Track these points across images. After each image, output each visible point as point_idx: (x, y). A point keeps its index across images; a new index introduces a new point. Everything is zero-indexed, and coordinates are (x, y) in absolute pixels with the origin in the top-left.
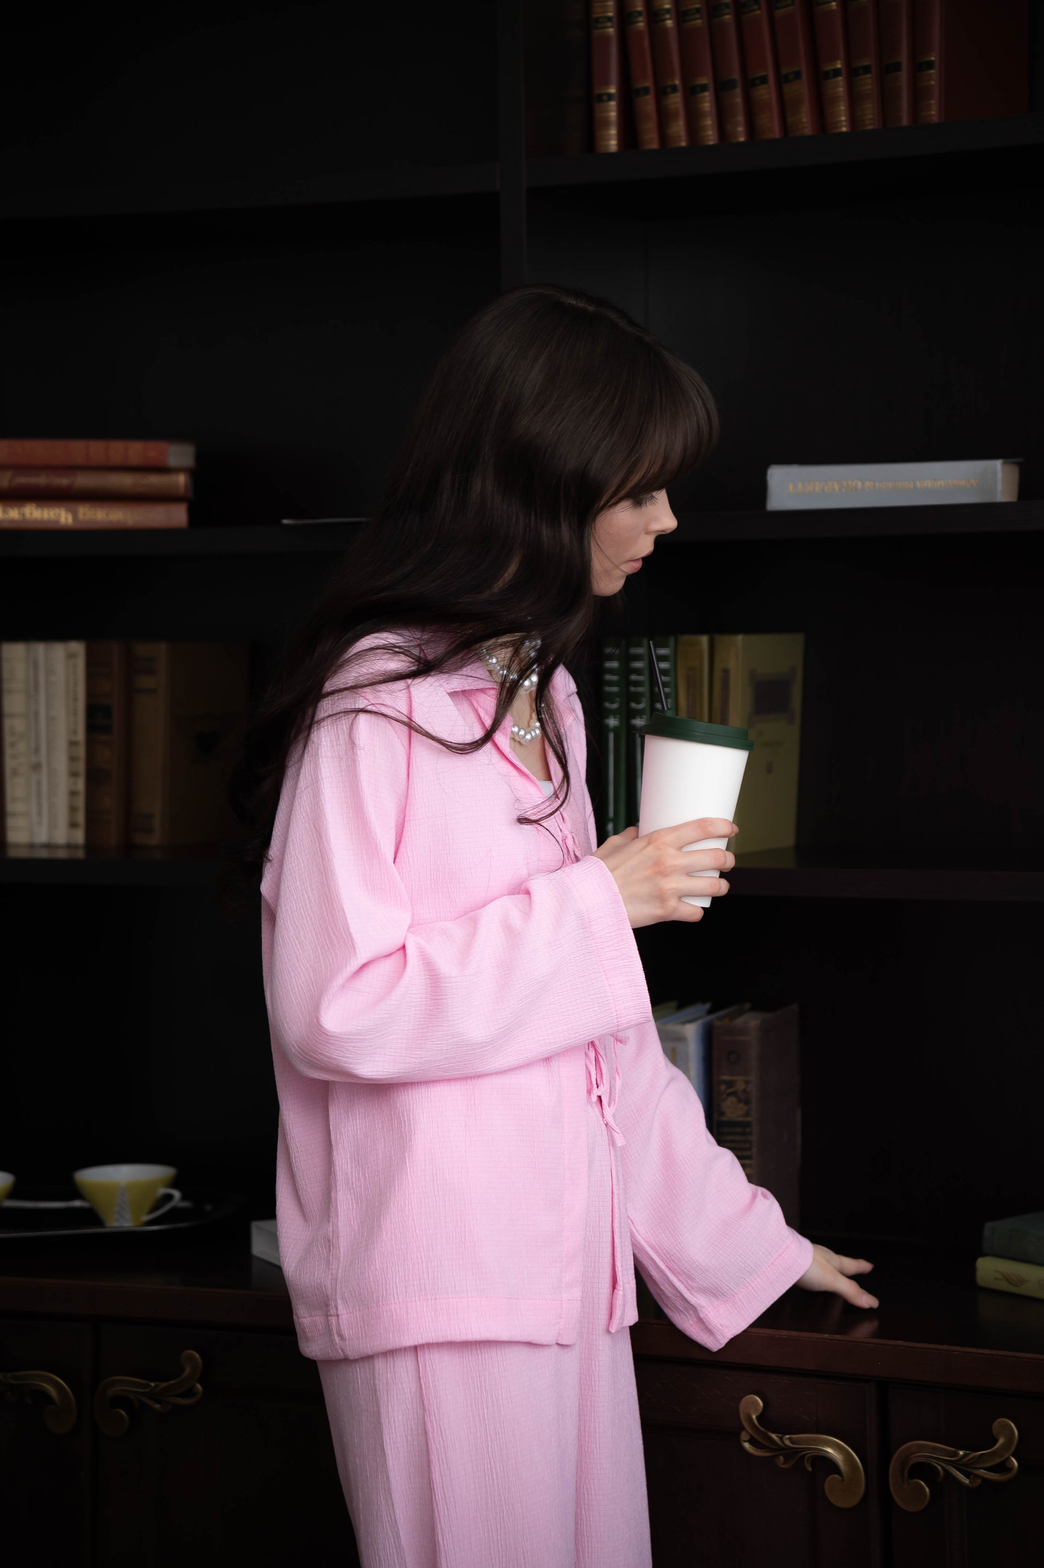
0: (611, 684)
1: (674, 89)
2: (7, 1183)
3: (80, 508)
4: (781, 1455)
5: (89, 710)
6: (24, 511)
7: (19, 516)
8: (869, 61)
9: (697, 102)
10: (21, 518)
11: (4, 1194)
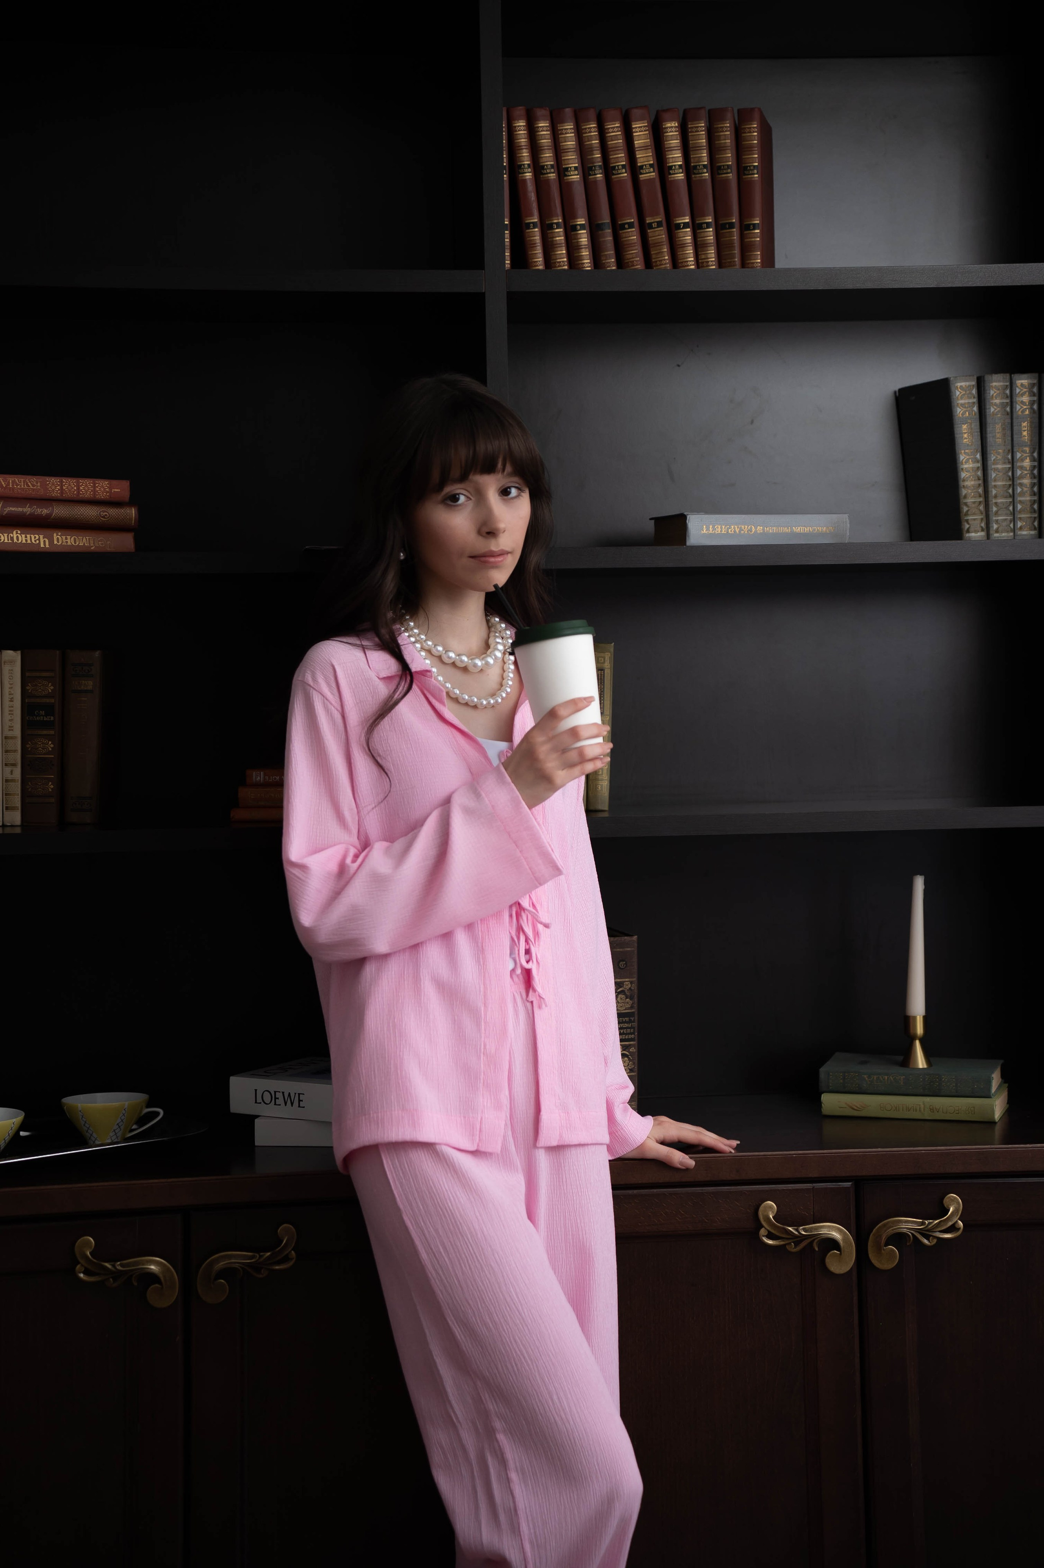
1: (557, 226)
2: (14, 1120)
3: (55, 535)
4: (793, 1242)
5: (28, 709)
6: (12, 536)
7: (8, 540)
8: (709, 220)
9: (576, 237)
10: (10, 541)
11: (12, 1129)
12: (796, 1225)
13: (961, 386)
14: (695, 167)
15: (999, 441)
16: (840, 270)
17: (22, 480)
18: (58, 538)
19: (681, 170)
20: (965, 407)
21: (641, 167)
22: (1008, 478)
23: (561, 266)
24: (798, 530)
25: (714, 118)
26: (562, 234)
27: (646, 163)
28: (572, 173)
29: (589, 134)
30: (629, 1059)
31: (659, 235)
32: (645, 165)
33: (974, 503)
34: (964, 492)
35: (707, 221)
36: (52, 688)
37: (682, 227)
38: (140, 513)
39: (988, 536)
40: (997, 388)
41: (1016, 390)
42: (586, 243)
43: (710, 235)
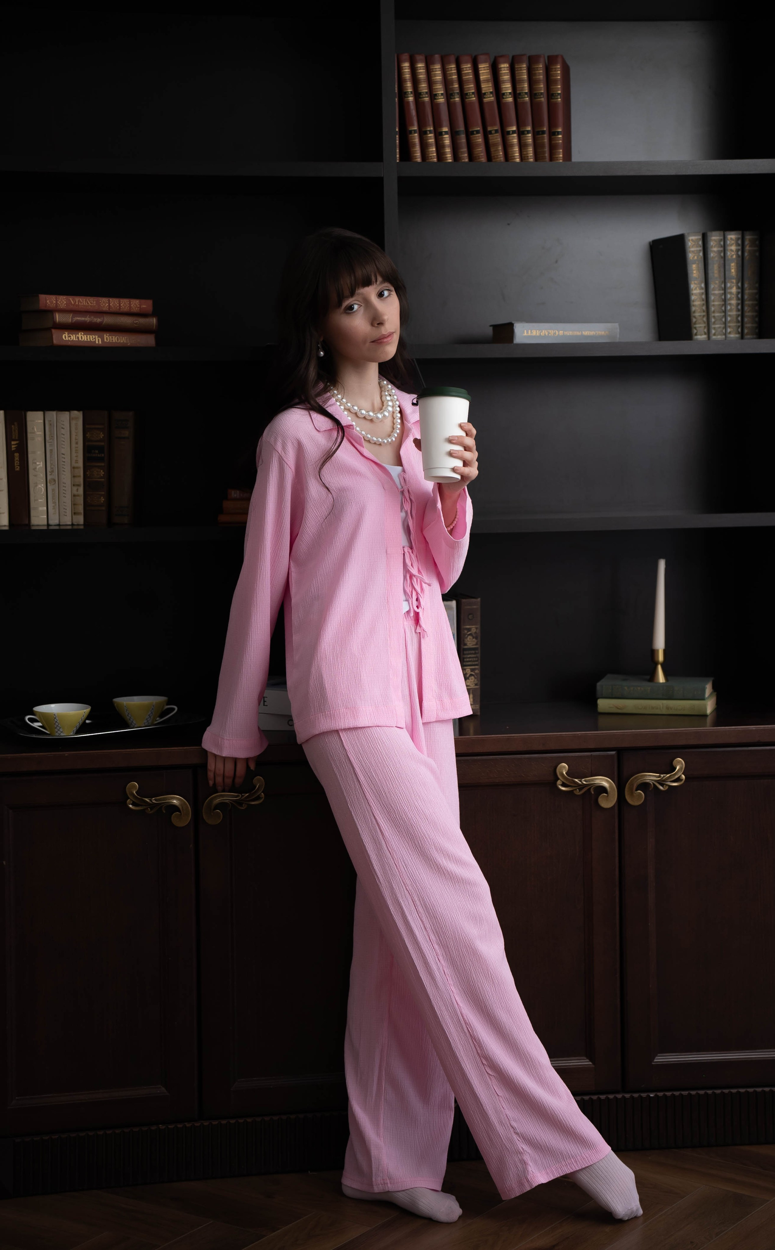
1: (430, 132)
2: (85, 710)
3: (105, 335)
4: (578, 789)
5: (88, 449)
6: (78, 336)
7: (76, 339)
8: (529, 128)
9: (442, 140)
10: (77, 340)
11: (83, 716)
12: (580, 777)
13: (692, 240)
14: (520, 94)
15: (716, 275)
16: (614, 163)
17: (84, 299)
18: (107, 338)
19: (510, 96)
20: (695, 253)
21: (485, 94)
22: (722, 300)
23: (431, 159)
24: (586, 333)
25: (532, 61)
26: (433, 137)
27: (488, 91)
28: (439, 97)
29: (451, 72)
30: (475, 678)
31: (496, 138)
32: (487, 92)
33: (700, 316)
34: (693, 309)
35: (528, 129)
36: (103, 435)
37: (511, 133)
38: (159, 321)
39: (709, 338)
40: (714, 240)
41: (727, 242)
42: (449, 144)
43: (529, 138)
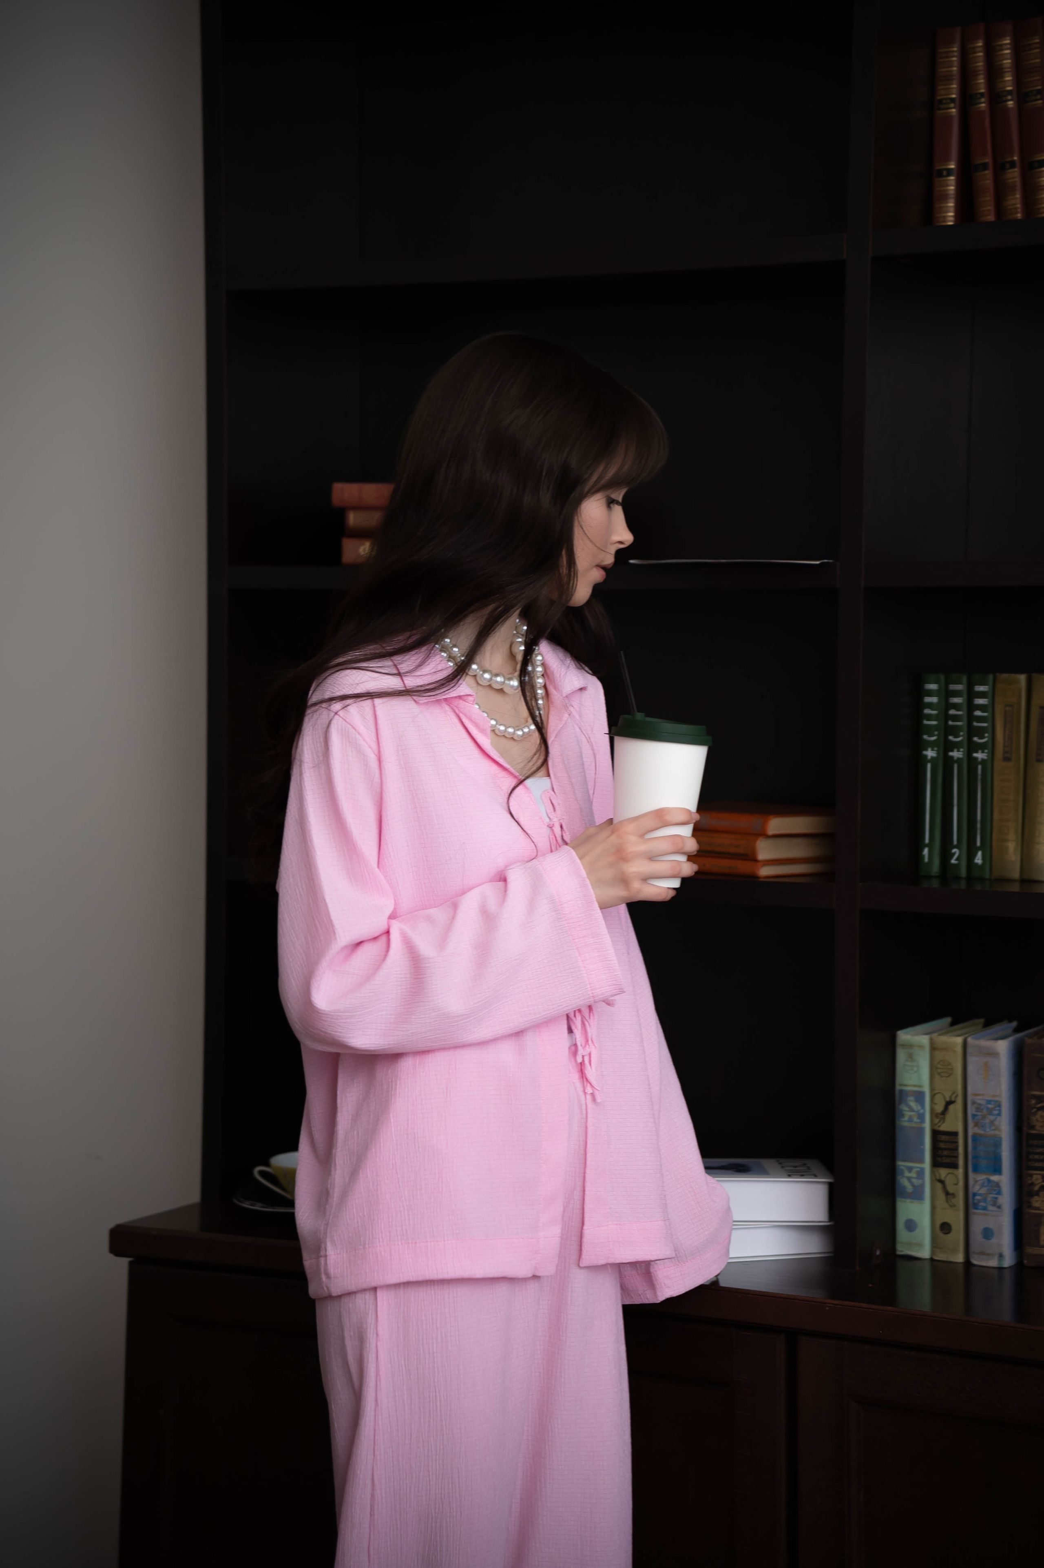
0: (929, 717)
1: (1013, 165)
23: (1014, 216)
26: (1021, 173)
